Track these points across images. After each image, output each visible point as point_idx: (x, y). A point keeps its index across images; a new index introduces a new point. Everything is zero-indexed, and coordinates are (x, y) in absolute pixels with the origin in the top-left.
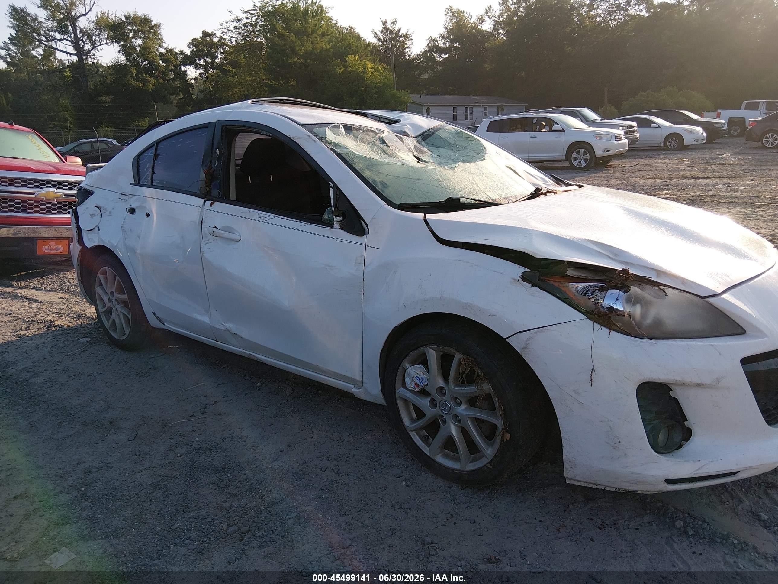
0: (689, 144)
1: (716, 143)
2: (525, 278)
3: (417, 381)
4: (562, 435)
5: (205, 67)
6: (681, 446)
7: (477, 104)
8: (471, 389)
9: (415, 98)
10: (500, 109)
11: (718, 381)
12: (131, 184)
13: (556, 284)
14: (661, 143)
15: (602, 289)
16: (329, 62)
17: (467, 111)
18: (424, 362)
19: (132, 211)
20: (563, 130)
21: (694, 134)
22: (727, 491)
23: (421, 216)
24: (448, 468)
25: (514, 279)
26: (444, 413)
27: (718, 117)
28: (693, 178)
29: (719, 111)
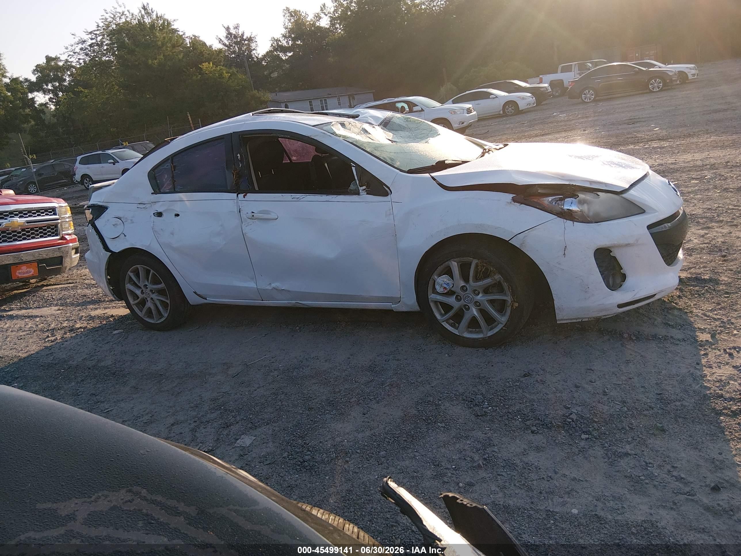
0: (523, 109)
1: (544, 104)
2: (514, 200)
3: (445, 286)
4: (553, 293)
5: (54, 91)
6: (621, 286)
7: (330, 96)
8: (488, 281)
9: (270, 96)
10: (351, 98)
11: (637, 241)
12: (152, 194)
13: (536, 200)
14: (500, 111)
15: (561, 200)
16: (184, 71)
17: (322, 104)
18: (449, 272)
19: (160, 214)
20: (422, 110)
21: (526, 99)
22: (646, 316)
23: (427, 175)
24: (474, 339)
25: (508, 202)
26: (467, 303)
27: (541, 82)
28: (537, 136)
29: (541, 76)
